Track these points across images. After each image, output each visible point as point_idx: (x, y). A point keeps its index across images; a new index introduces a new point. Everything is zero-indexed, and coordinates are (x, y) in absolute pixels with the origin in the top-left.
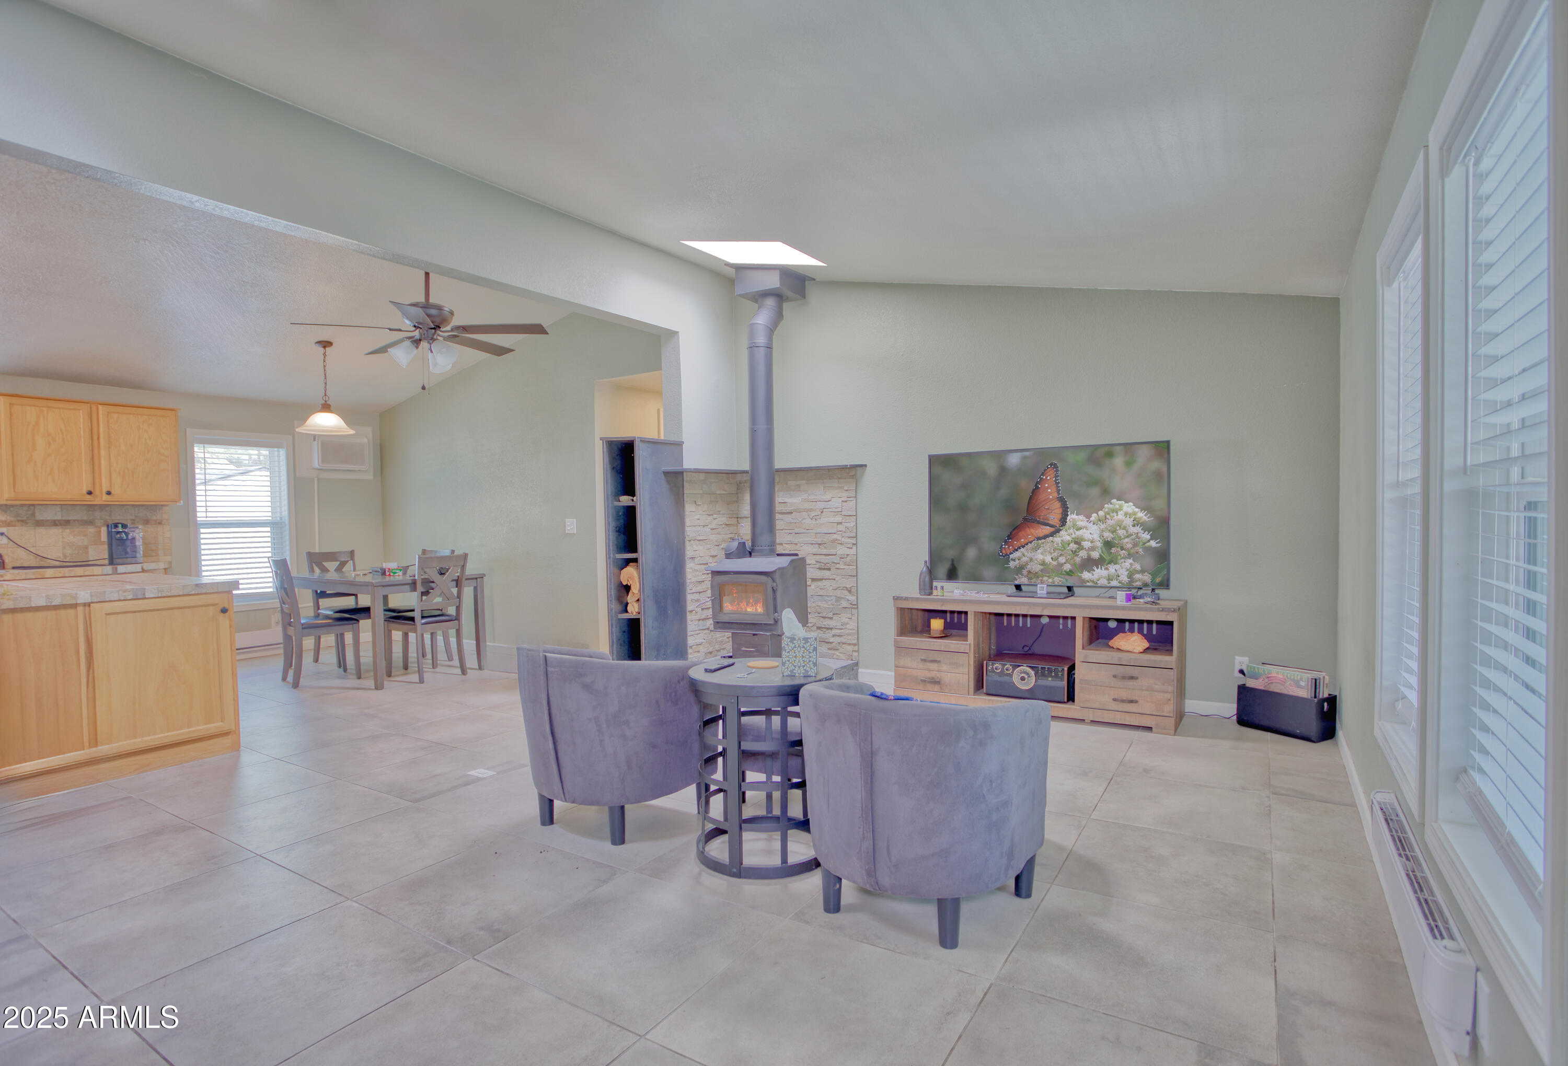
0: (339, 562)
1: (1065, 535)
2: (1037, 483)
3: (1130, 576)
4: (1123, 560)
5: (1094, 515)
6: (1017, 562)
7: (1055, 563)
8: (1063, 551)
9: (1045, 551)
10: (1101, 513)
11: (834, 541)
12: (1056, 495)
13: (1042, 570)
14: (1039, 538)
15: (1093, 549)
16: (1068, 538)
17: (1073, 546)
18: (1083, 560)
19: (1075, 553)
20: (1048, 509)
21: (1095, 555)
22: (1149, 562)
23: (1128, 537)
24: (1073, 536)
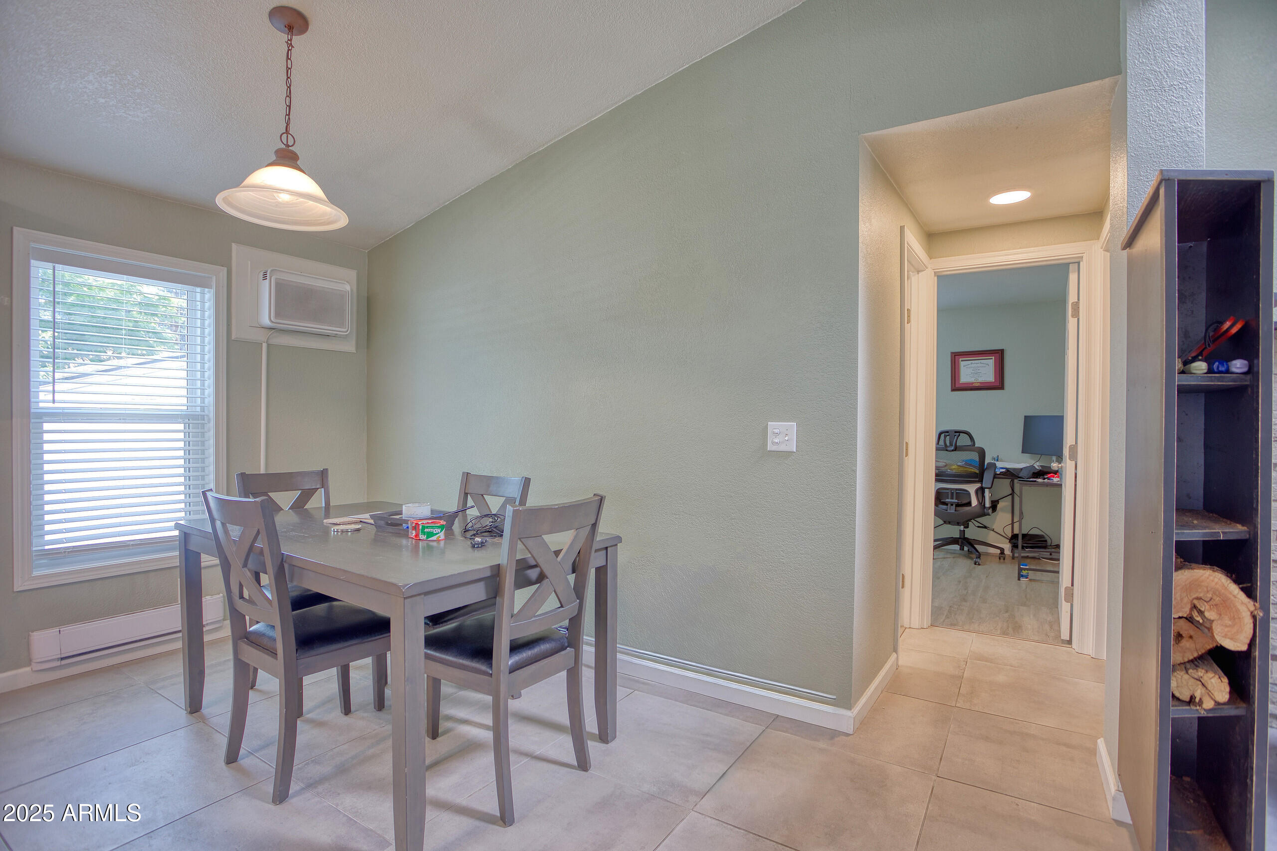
0: (300, 492)
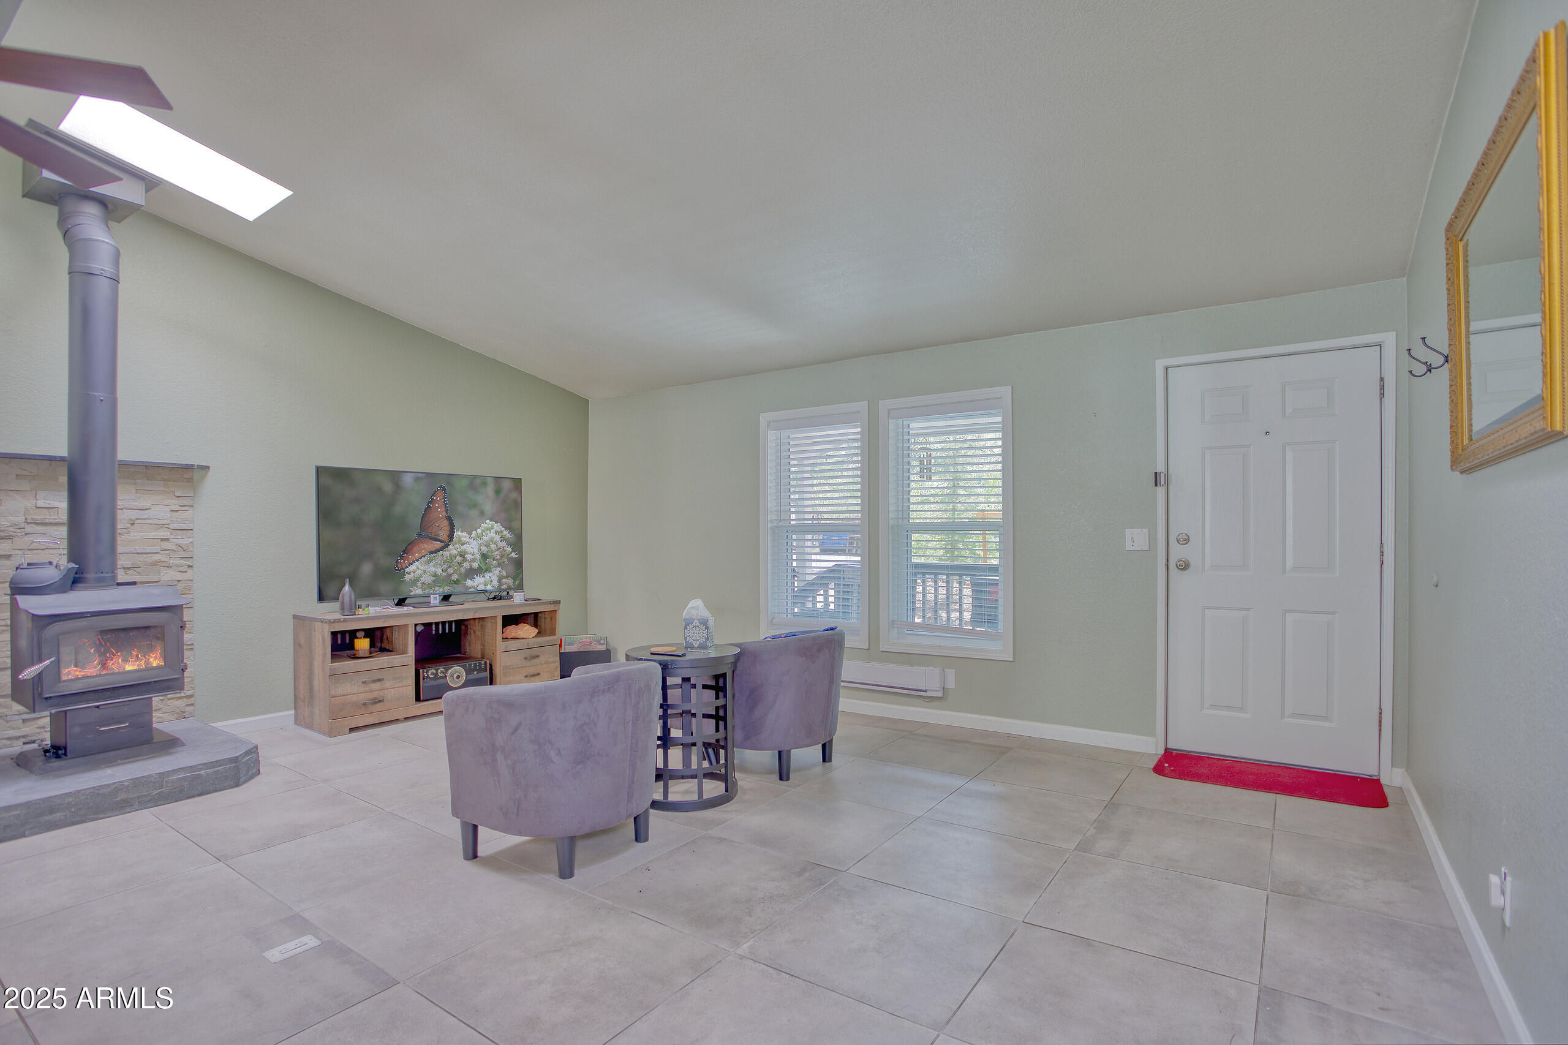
1: (453, 550)
2: (429, 502)
3: (499, 581)
4: (494, 569)
5: (474, 532)
6: (412, 575)
7: (445, 574)
8: (451, 563)
9: (436, 564)
10: (479, 531)
11: (155, 563)
12: (444, 514)
13: (434, 581)
14: (431, 553)
15: (473, 560)
16: (455, 552)
17: (459, 559)
18: (466, 570)
19: (460, 564)
20: (438, 526)
21: (475, 565)
22: (511, 568)
23: (497, 550)
24: (459, 550)
